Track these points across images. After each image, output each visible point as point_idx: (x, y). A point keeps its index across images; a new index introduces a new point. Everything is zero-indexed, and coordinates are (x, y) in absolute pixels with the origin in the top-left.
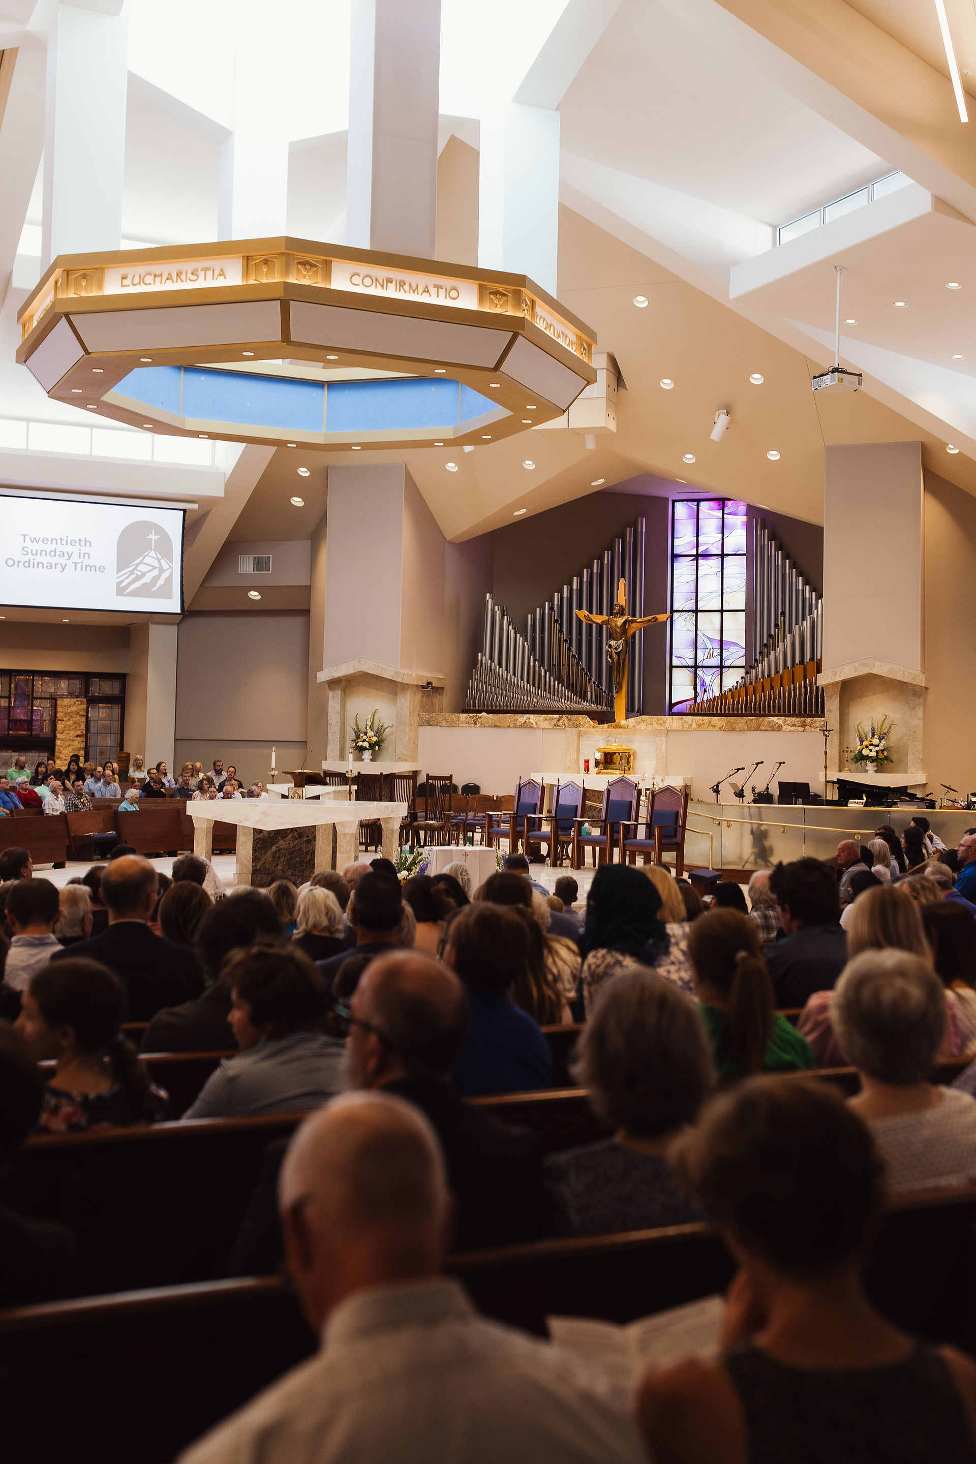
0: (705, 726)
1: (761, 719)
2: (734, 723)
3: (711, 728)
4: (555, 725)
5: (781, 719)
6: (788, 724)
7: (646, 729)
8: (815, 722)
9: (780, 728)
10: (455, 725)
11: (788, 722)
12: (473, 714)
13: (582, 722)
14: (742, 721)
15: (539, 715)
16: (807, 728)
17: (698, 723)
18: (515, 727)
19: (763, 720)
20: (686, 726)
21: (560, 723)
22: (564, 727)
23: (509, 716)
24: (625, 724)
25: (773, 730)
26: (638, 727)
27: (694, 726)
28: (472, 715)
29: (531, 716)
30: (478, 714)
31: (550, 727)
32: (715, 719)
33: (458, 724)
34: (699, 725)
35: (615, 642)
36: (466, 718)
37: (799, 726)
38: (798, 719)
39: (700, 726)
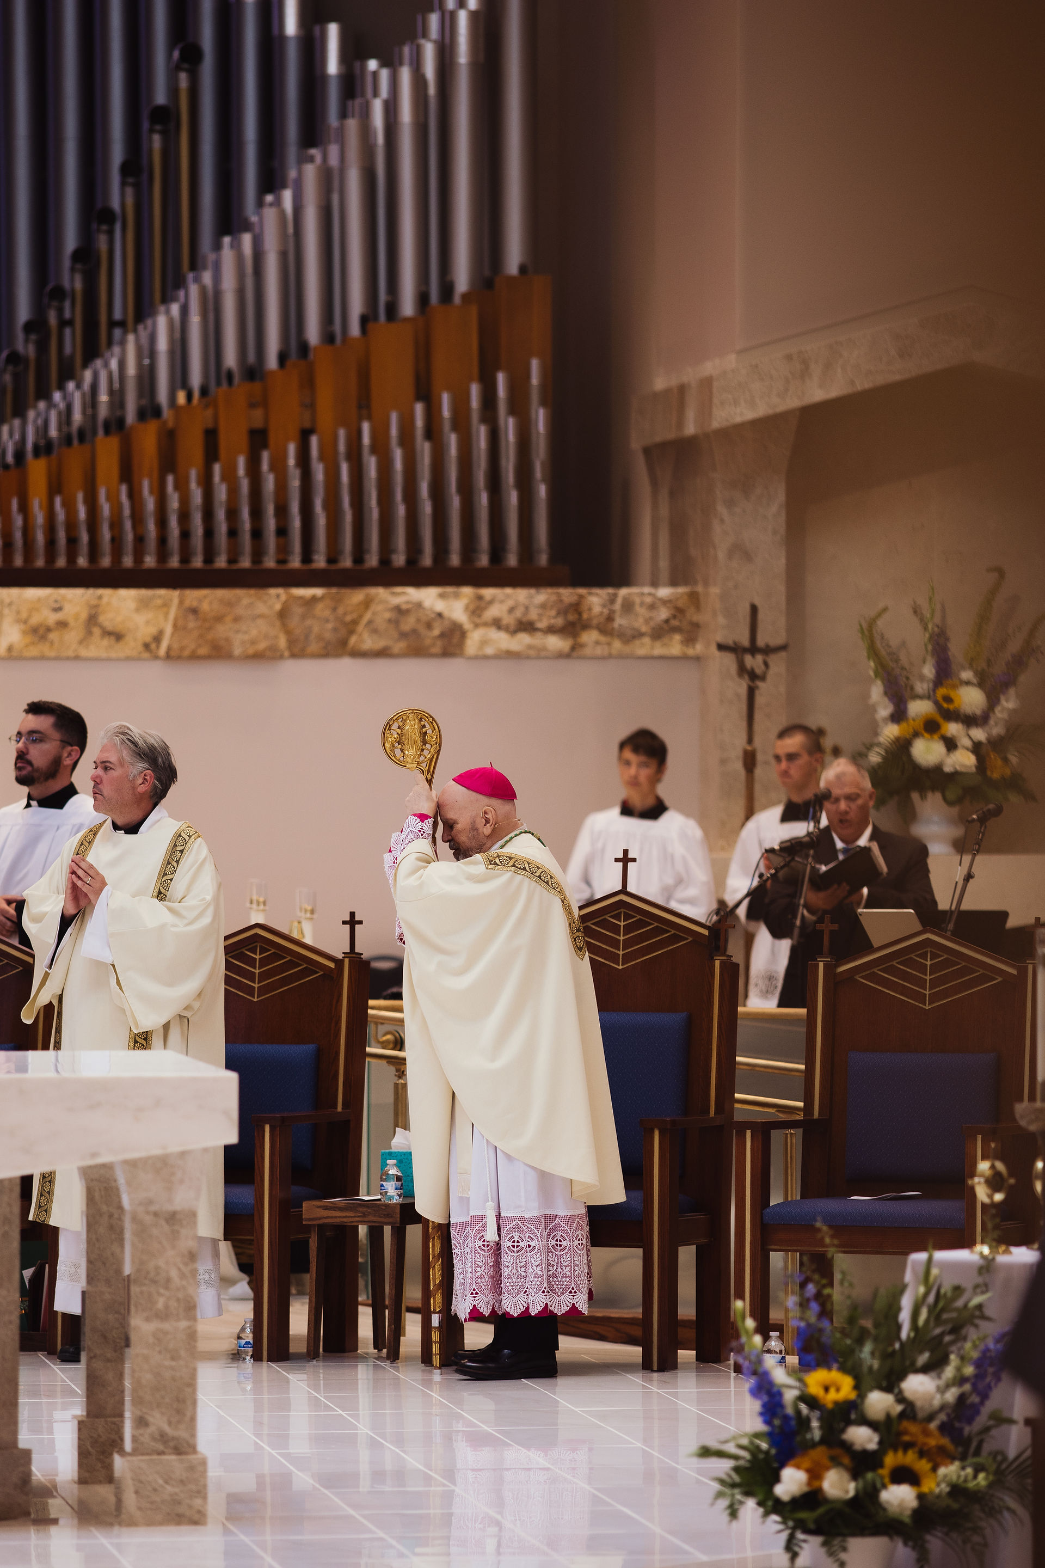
0: (72, 636)
1: (357, 596)
2: (219, 619)
3: (99, 647)
5: (457, 596)
6: (497, 624)
8: (628, 607)
9: (450, 641)
11: (493, 612)
14: (261, 608)
16: (589, 637)
17: (35, 620)
19: (367, 603)
25: (417, 651)
32: (122, 603)
34: (39, 633)
37: (551, 630)
38: (543, 595)
39: (43, 638)
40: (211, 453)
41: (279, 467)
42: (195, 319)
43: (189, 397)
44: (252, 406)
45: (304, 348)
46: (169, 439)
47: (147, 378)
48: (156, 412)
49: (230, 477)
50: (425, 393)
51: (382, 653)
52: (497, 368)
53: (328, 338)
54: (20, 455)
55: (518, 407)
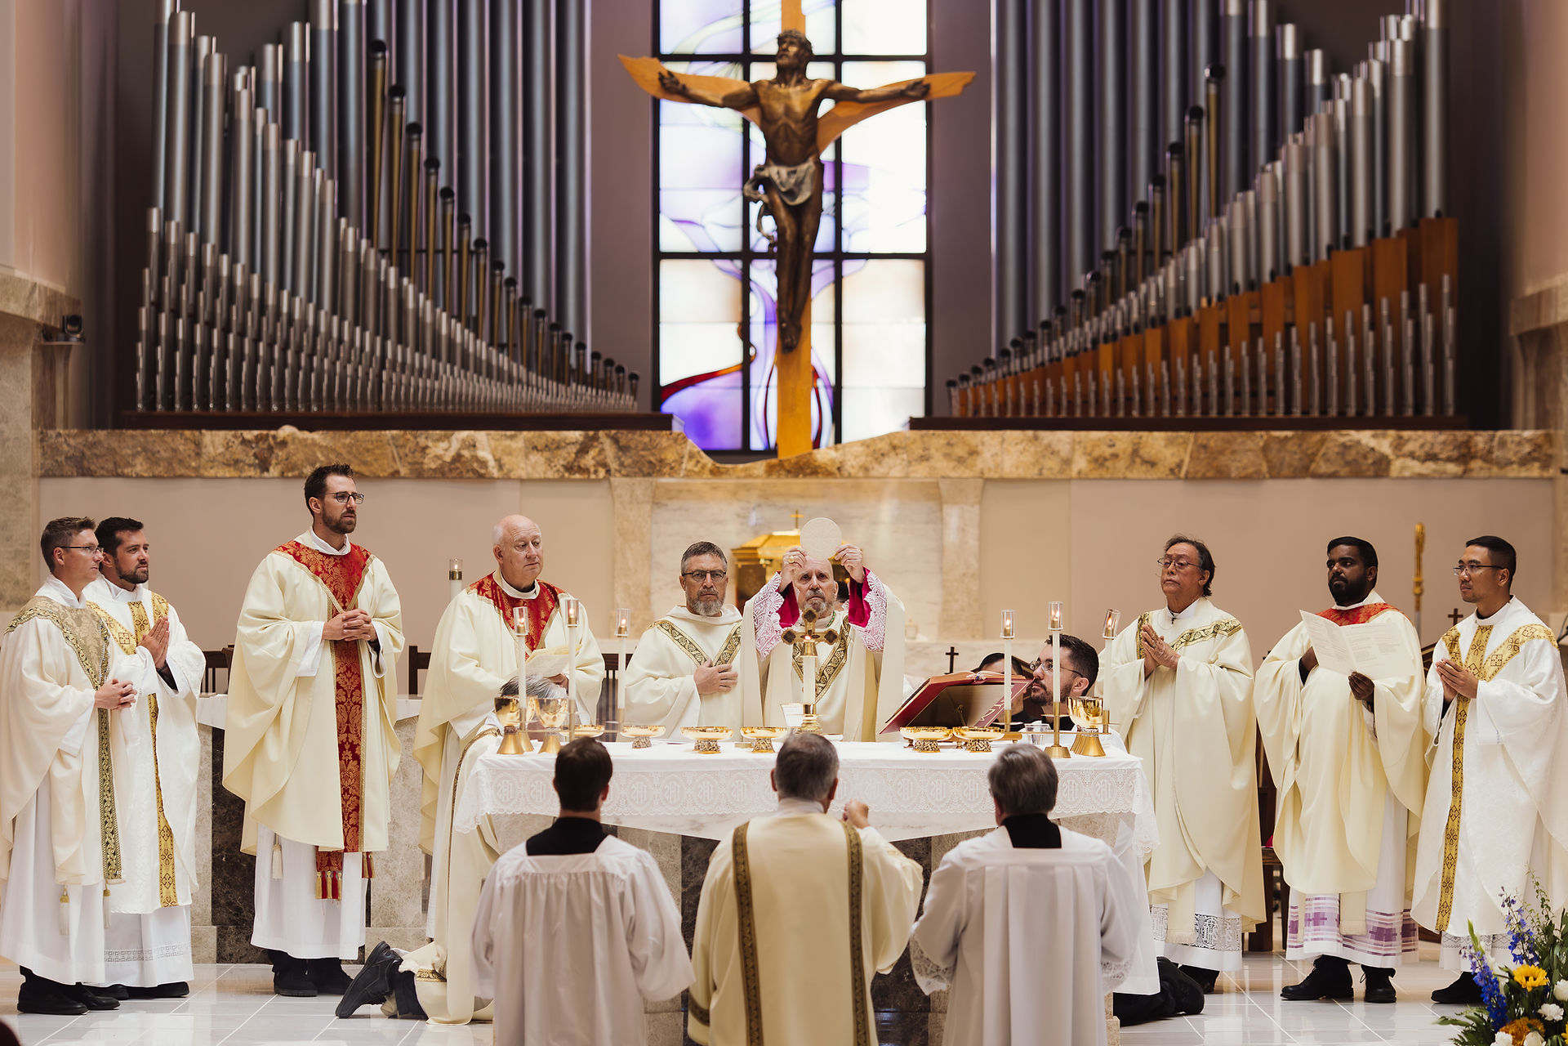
0: (1121, 464)
1: (1316, 436)
2: (1222, 452)
3: (1139, 471)
4: (569, 468)
5: (1384, 436)
6: (1412, 455)
7: (907, 477)
8: (1503, 443)
9: (1380, 468)
10: (183, 471)
11: (1410, 447)
12: (256, 432)
13: (670, 456)
14: (1250, 445)
15: (509, 433)
16: (1476, 464)
17: (1096, 453)
18: (419, 474)
19: (1323, 442)
20: (1052, 464)
21: (588, 460)
22: (602, 473)
23: (393, 438)
24: (833, 461)
25: (1357, 474)
26: (878, 470)
27: (1081, 463)
28: (249, 435)
29: (481, 436)
30: (272, 432)
31: (550, 475)
32: (1156, 442)
33: (196, 469)
34: (1099, 462)
35: (784, 171)
36: (228, 447)
37: (1449, 460)
38: (1443, 436)
39: (1102, 465)
40: (1224, 340)
41: (1270, 349)
42: (1215, 250)
43: (1209, 302)
44: (1253, 307)
45: (1289, 268)
46: (1196, 331)
47: (1182, 289)
48: (1188, 312)
49: (1236, 355)
50: (1370, 298)
51: (1333, 476)
52: (1420, 281)
53: (1305, 261)
54: (1095, 342)
55: (1434, 307)
